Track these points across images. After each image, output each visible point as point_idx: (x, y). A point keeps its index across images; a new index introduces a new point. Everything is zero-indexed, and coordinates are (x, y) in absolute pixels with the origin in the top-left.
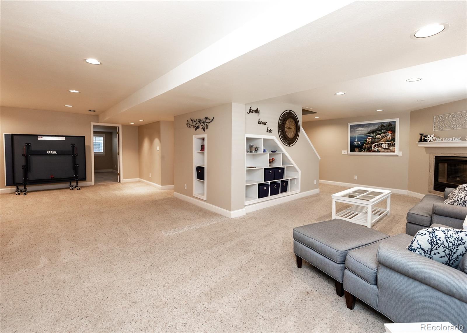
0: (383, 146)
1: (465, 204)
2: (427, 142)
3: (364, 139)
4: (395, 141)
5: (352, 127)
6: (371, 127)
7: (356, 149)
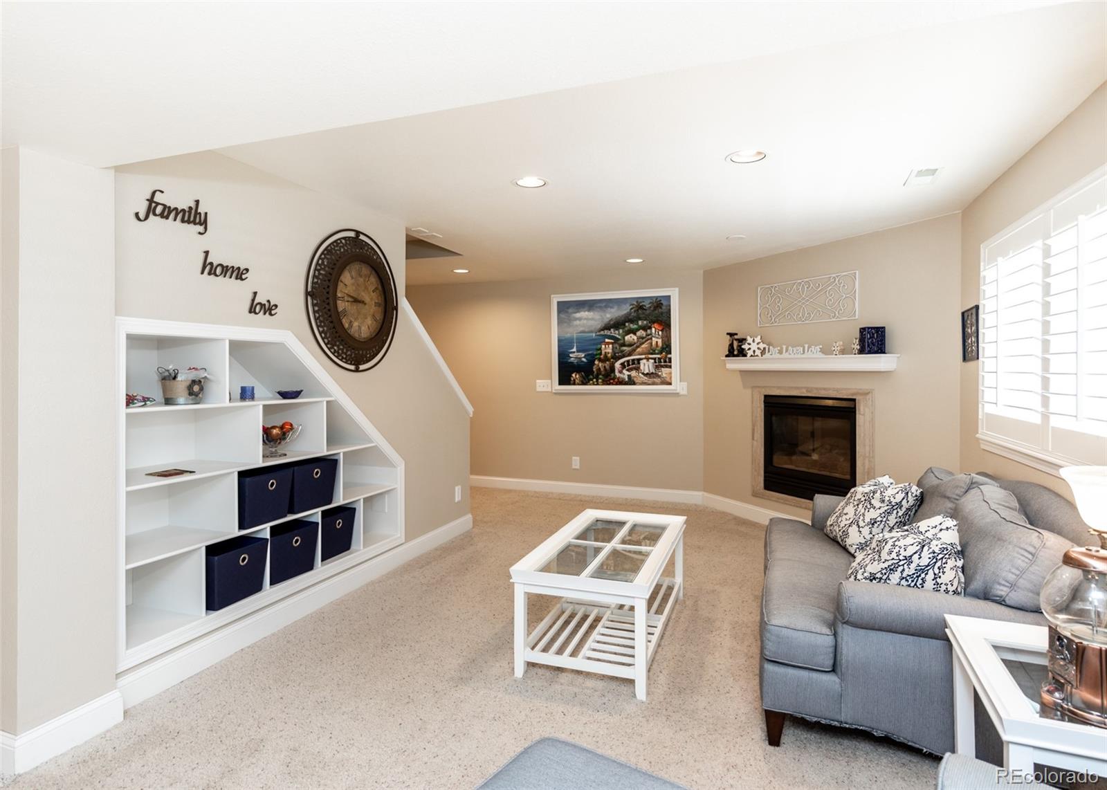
0: (642, 367)
1: (922, 579)
2: (745, 355)
3: (594, 344)
4: (670, 353)
5: (564, 307)
6: (613, 310)
7: (574, 375)
